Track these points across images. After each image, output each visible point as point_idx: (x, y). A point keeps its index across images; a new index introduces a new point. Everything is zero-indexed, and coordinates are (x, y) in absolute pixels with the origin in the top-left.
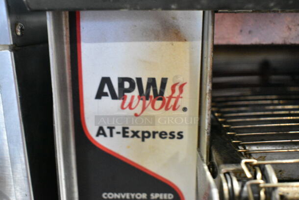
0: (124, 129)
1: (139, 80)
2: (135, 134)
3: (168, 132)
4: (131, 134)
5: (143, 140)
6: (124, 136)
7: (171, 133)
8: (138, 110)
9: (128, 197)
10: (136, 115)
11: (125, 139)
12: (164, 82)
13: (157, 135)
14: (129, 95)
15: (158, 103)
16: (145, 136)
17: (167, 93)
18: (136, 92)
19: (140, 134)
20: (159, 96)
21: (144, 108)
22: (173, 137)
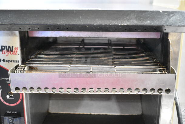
0: (4, 59)
1: (6, 46)
2: (7, 61)
3: (15, 61)
4: (5, 61)
5: (9, 63)
6: (4, 61)
7: (16, 61)
8: (7, 54)
9: (6, 79)
10: (6, 56)
11: (4, 62)
12: (13, 47)
13: (12, 61)
14: (4, 50)
15: (12, 53)
16: (9, 61)
17: (14, 50)
18: (6, 50)
19: (8, 61)
20: (12, 51)
21: (8, 54)
22: (17, 62)
